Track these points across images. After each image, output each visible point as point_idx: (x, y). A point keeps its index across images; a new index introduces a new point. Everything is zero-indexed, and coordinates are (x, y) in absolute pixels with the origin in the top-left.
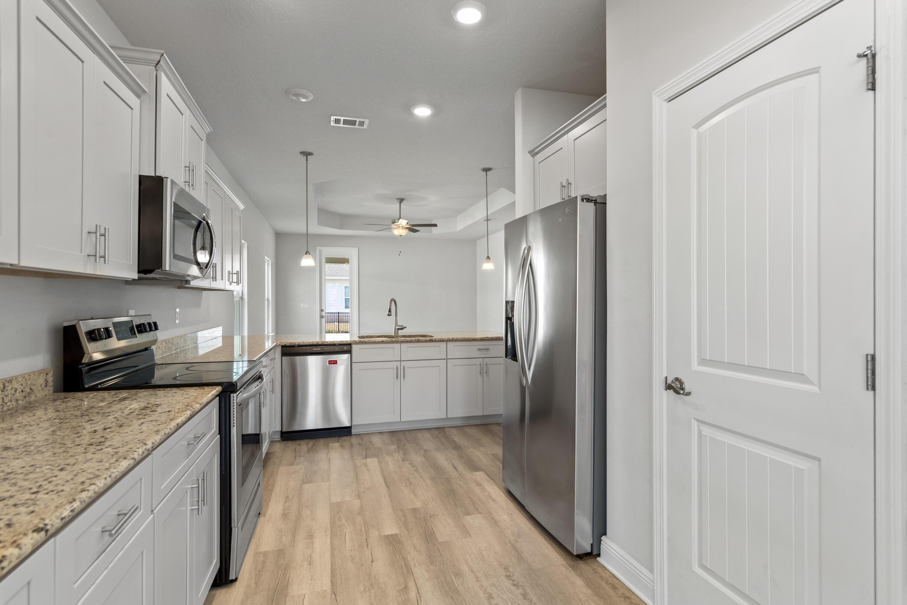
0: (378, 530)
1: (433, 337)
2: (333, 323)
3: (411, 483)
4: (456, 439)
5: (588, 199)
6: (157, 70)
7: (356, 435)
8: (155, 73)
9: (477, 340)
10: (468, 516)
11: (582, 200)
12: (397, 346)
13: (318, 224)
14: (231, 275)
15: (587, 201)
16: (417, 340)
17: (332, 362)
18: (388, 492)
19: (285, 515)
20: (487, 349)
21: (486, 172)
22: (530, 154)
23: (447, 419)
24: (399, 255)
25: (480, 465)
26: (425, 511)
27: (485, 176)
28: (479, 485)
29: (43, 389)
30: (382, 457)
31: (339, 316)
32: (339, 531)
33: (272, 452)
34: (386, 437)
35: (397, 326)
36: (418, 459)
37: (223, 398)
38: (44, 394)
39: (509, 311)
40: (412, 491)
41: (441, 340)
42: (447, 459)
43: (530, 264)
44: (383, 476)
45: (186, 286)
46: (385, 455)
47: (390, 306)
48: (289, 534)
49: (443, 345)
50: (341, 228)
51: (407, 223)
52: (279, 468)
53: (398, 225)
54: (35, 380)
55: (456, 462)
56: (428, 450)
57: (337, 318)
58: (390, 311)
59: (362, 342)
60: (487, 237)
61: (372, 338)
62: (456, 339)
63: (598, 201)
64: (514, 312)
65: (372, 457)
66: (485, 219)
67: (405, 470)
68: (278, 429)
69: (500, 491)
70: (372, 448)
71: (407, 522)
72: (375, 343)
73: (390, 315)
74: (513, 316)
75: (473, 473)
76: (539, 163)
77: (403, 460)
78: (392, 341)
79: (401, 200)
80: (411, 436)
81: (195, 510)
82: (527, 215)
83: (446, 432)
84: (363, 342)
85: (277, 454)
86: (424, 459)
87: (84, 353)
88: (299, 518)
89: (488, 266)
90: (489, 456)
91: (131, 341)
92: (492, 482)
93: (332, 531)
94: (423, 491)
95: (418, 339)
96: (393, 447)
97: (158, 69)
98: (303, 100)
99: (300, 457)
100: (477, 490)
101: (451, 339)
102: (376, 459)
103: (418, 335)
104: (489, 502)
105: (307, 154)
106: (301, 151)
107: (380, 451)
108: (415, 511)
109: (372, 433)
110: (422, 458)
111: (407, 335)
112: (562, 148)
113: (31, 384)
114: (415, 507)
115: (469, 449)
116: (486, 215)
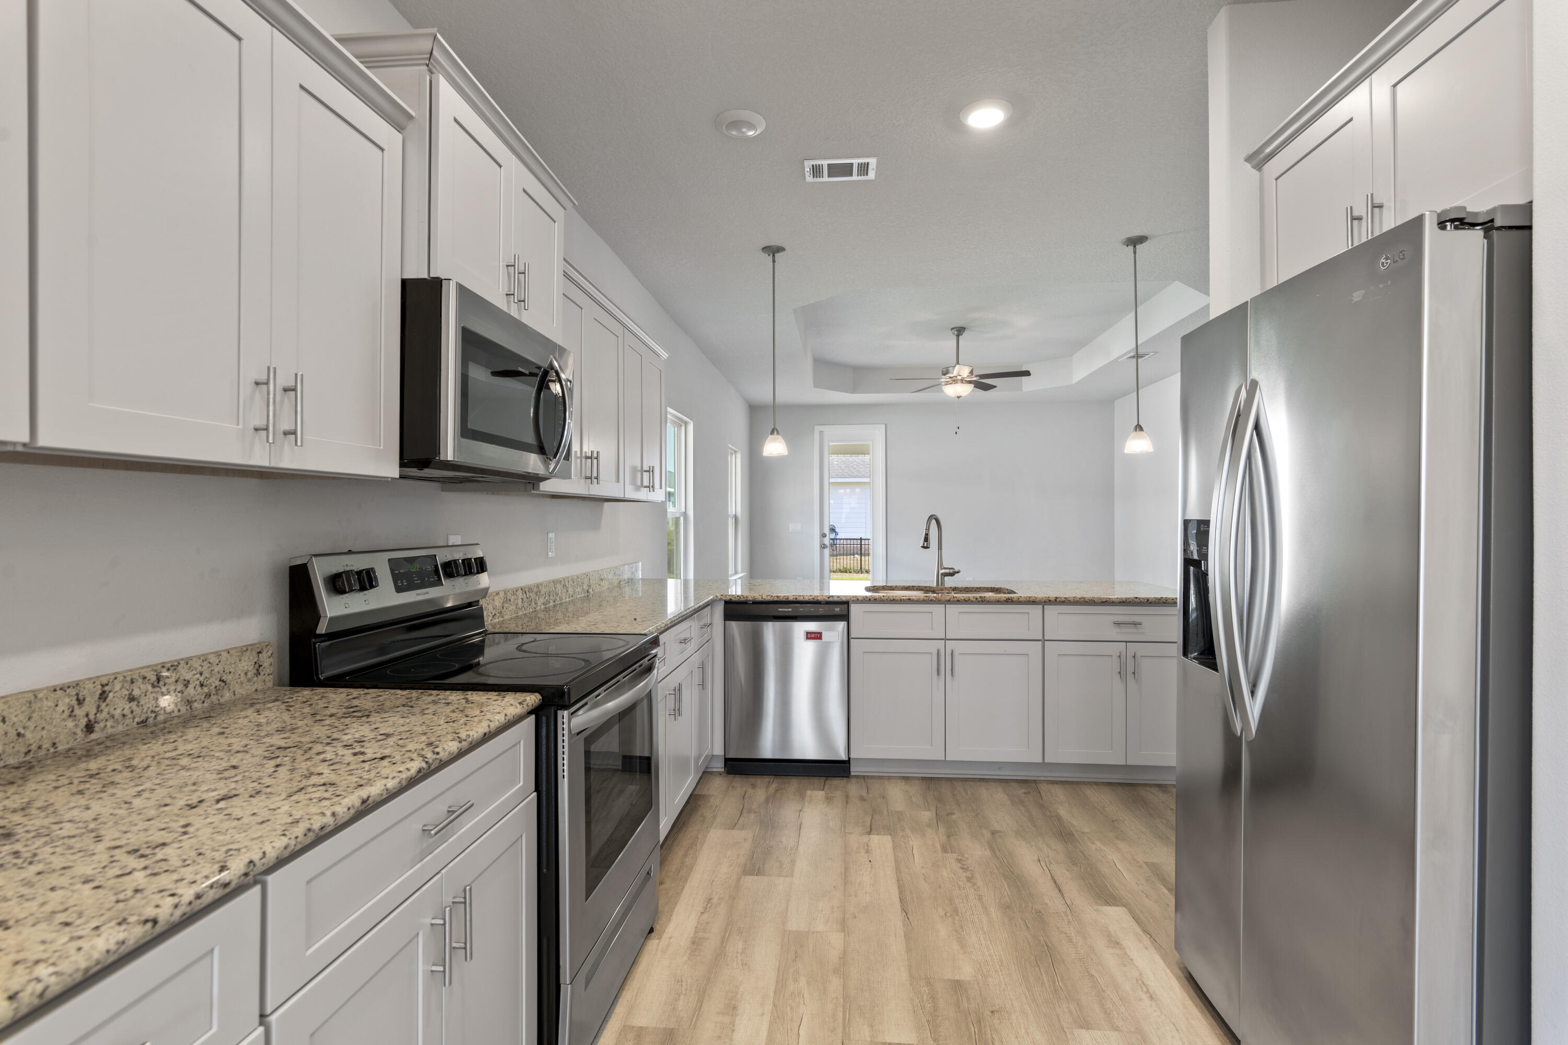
0: (871, 1026)
1: (1015, 593)
2: (852, 557)
3: (956, 911)
4: (1063, 812)
5: (1461, 220)
6: (431, 72)
7: (857, 777)
8: (428, 78)
9: (1113, 602)
10: (1084, 1031)
11: (1442, 225)
12: (938, 609)
13: (816, 386)
14: (639, 474)
15: (1456, 228)
16: (979, 599)
17: (813, 636)
18: (904, 925)
19: (696, 943)
20: (1135, 624)
21: (1135, 247)
22: (1250, 163)
23: (1044, 765)
24: (956, 433)
25: (1117, 889)
26: (981, 993)
27: (1133, 255)
28: (1115, 943)
29: (249, 680)
30: (903, 836)
31: (861, 545)
32: (788, 1009)
33: (704, 795)
34: (915, 789)
35: (942, 569)
36: (976, 851)
37: (544, 718)
38: (254, 690)
39: (1193, 547)
40: (957, 931)
41: (1032, 599)
42: (1039, 861)
43: (1257, 427)
44: (898, 881)
45: (533, 492)
46: (908, 831)
47: (928, 529)
48: (693, 992)
49: (1036, 610)
50: (854, 391)
51: (971, 372)
52: (709, 832)
53: (954, 378)
54: (231, 664)
55: (1063, 874)
56: (1000, 832)
57: (859, 548)
58: (926, 539)
59: (870, 600)
60: (1136, 393)
61: (893, 590)
62: (1063, 599)
63: (1498, 223)
64: (1207, 546)
65: (882, 833)
66: (1132, 354)
67: (945, 874)
68: (719, 750)
69: (1168, 971)
70: (885, 812)
71: (938, 1016)
72: (893, 601)
73: (927, 548)
74: (1204, 556)
75: (1100, 908)
76: (1277, 179)
77: (945, 850)
78: (927, 598)
79: (960, 331)
80: (967, 794)
81: (437, 973)
82: (1247, 302)
83: (1041, 792)
84: (872, 599)
85: (712, 800)
86: (988, 853)
87: (320, 617)
88: (720, 954)
89: (1138, 445)
90: (1140, 867)
91: (427, 593)
92: (1146, 940)
93: (775, 1005)
94: (982, 937)
95: (980, 597)
96: (926, 815)
97: (434, 70)
98: (751, 133)
99: (749, 812)
100: (1109, 957)
101: (1053, 599)
102: (889, 838)
103: (985, 588)
104: (1140, 1000)
105: (773, 251)
106: (764, 246)
107: (899, 820)
108: (958, 986)
109: (889, 778)
110: (986, 849)
111: (961, 588)
112: (1351, 120)
113: (222, 672)
114: (959, 979)
115: (1093, 843)
116: (1135, 346)
